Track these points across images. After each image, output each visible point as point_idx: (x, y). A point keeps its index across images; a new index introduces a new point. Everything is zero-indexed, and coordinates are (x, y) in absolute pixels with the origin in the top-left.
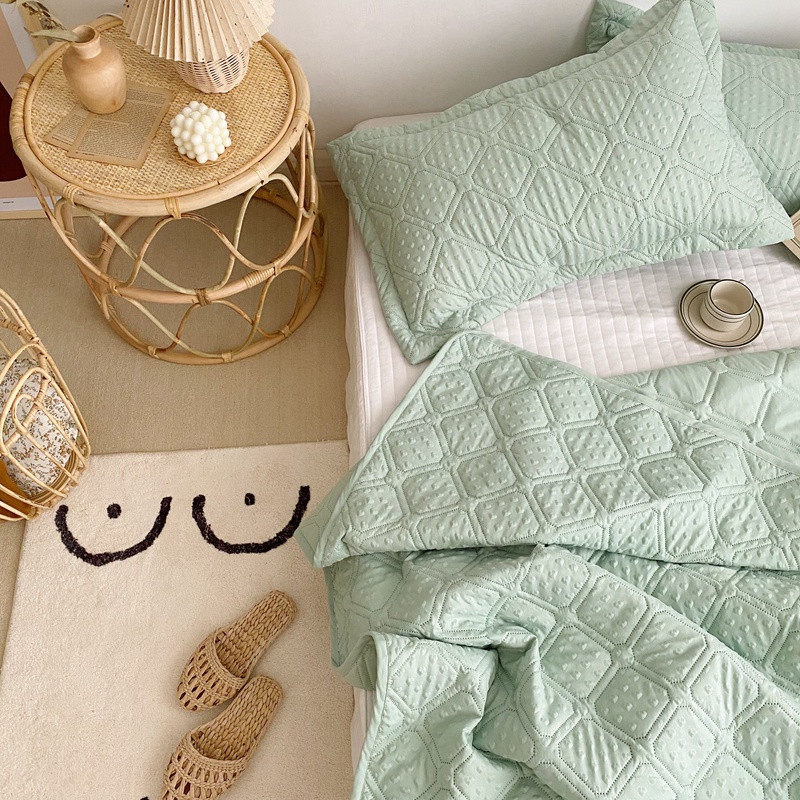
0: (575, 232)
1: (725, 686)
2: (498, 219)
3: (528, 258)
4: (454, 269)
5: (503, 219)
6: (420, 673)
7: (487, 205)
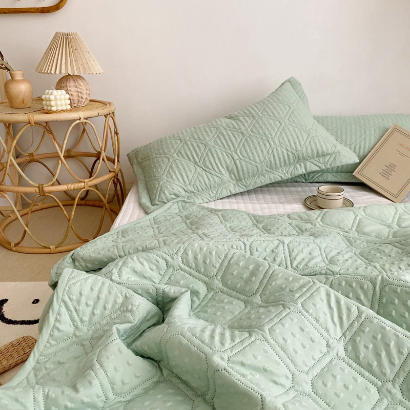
0: (239, 154)
2: (200, 150)
3: (216, 169)
4: (177, 172)
5: (203, 149)
7: (195, 145)
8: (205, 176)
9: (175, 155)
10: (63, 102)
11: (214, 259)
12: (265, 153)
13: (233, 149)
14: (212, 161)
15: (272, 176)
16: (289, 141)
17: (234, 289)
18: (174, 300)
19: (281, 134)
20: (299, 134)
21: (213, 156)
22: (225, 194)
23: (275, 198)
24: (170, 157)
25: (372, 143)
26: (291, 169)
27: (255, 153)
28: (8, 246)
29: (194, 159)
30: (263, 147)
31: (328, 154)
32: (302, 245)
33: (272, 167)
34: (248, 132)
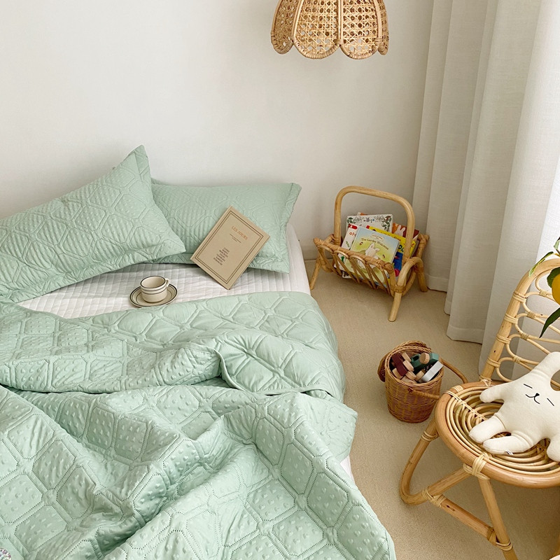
14: (35, 256)
19: (104, 227)
21: (35, 251)
26: (119, 260)
27: (78, 247)
29: (17, 254)
30: (86, 239)
31: (153, 246)
33: (100, 260)
34: (72, 224)
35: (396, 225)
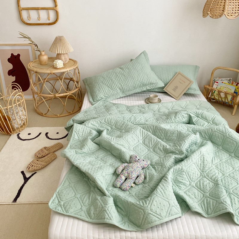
0: (123, 83)
1: (140, 132)
2: (110, 82)
3: (115, 89)
4: (102, 90)
6: (82, 129)
7: (108, 79)
8: (112, 91)
9: (101, 83)
10: (61, 65)
11: (113, 121)
12: (132, 83)
13: (121, 82)
14: (114, 86)
15: (135, 91)
16: (140, 79)
17: (118, 128)
18: (102, 131)
19: (138, 76)
20: (144, 77)
21: (114, 84)
22: (119, 97)
23: (136, 98)
24: (99, 84)
25: (171, 78)
26: (141, 89)
27: (129, 83)
28: (42, 115)
29: (108, 85)
30: (132, 81)
31: (154, 84)
32: (139, 116)
33: (135, 88)
34: (126, 75)
35: (233, 82)
